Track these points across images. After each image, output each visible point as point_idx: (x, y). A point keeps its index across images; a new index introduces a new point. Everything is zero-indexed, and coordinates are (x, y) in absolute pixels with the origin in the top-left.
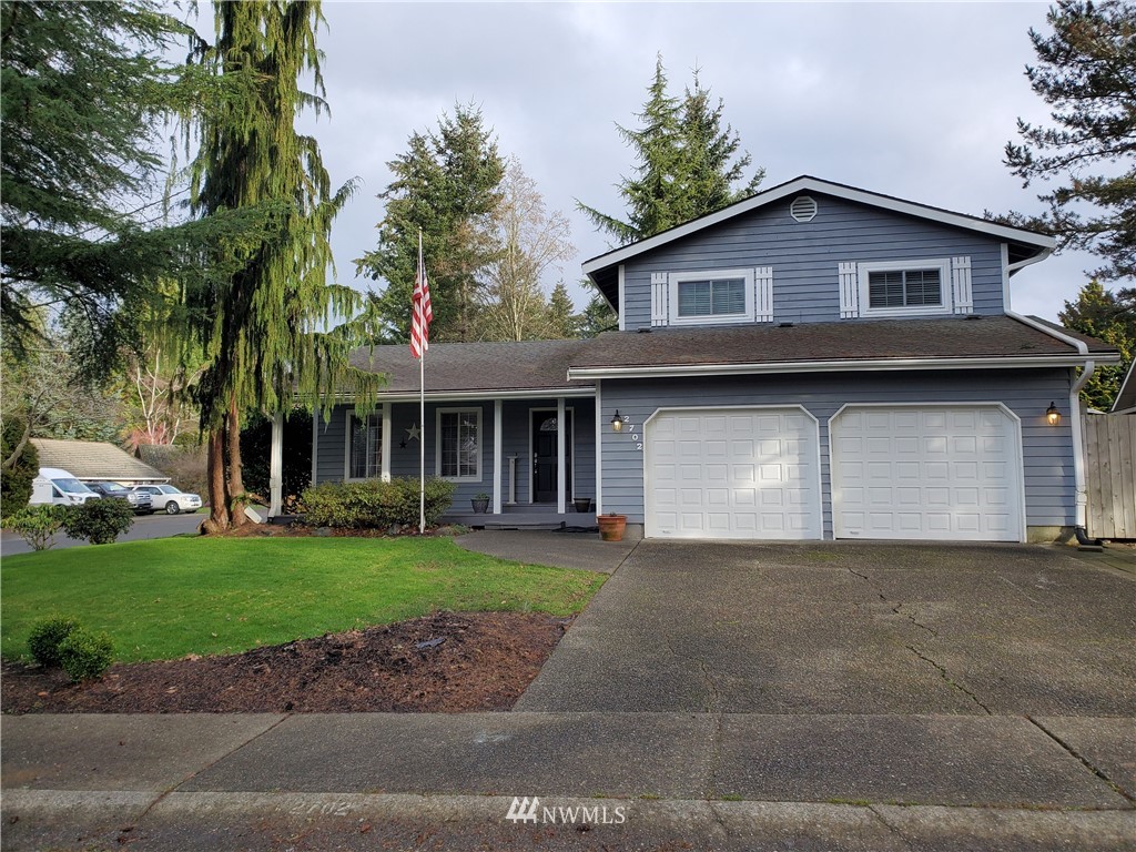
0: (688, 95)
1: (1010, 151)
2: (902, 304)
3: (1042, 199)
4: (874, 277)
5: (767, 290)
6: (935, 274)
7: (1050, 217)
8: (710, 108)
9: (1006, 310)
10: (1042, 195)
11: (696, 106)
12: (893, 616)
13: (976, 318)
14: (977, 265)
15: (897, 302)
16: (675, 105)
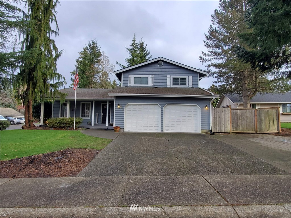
0: (140, 43)
1: (200, 57)
2: (179, 85)
3: (206, 66)
4: (174, 79)
5: (152, 80)
6: (185, 79)
7: (207, 70)
8: (144, 45)
9: (198, 87)
10: (206, 65)
11: (142, 45)
12: (173, 150)
13: (193, 88)
14: (193, 77)
15: (178, 84)
16: (138, 44)
